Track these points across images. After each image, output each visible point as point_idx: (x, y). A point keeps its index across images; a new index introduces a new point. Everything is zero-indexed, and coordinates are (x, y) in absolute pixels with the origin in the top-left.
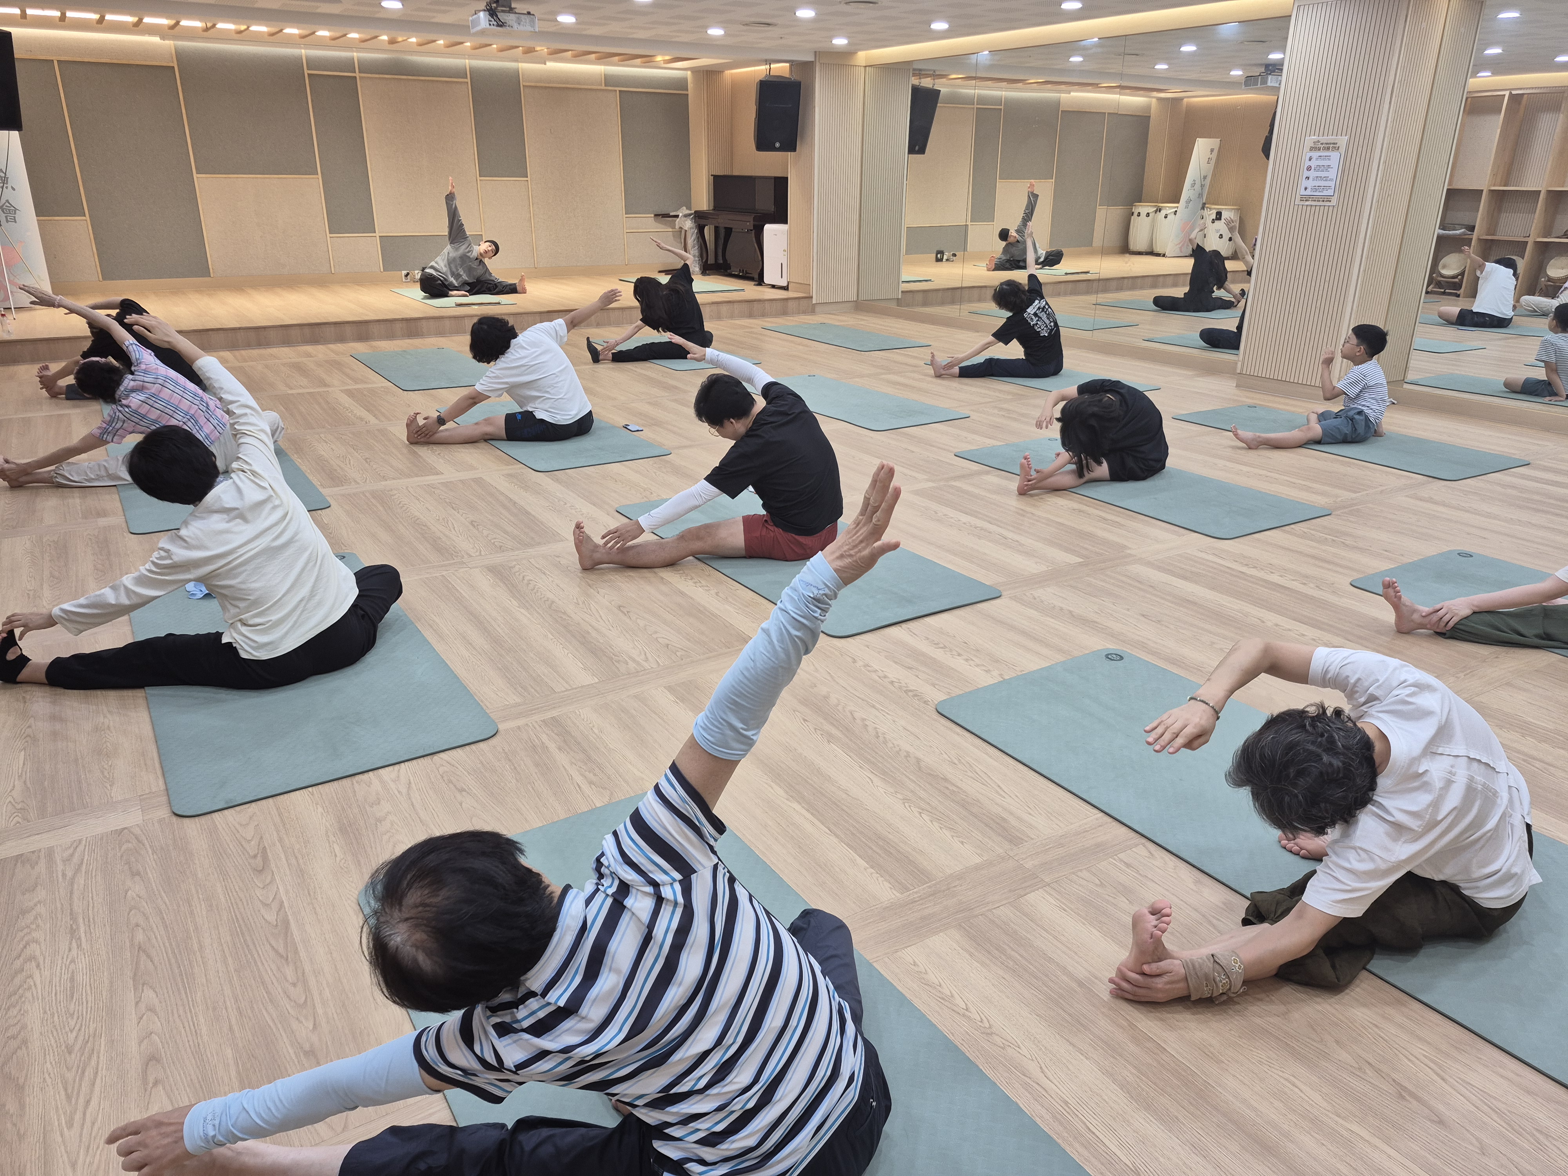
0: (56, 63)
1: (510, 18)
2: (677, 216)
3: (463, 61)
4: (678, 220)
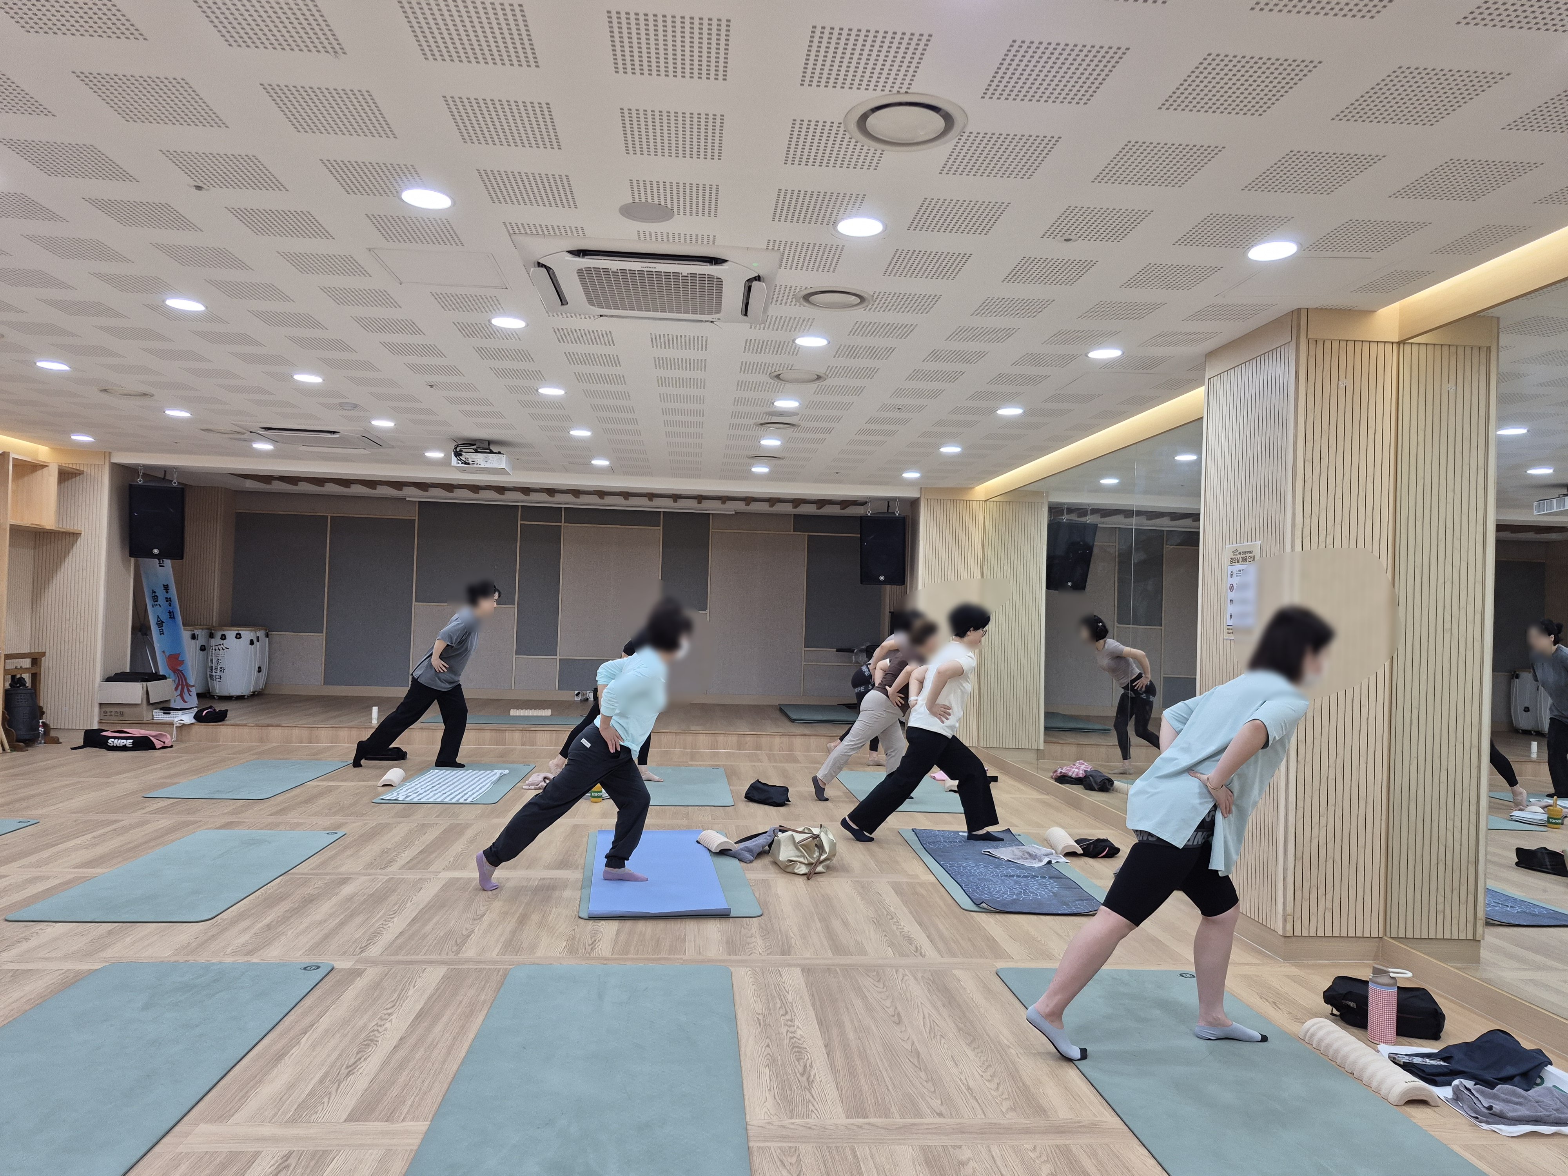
0: (329, 518)
1: (478, 458)
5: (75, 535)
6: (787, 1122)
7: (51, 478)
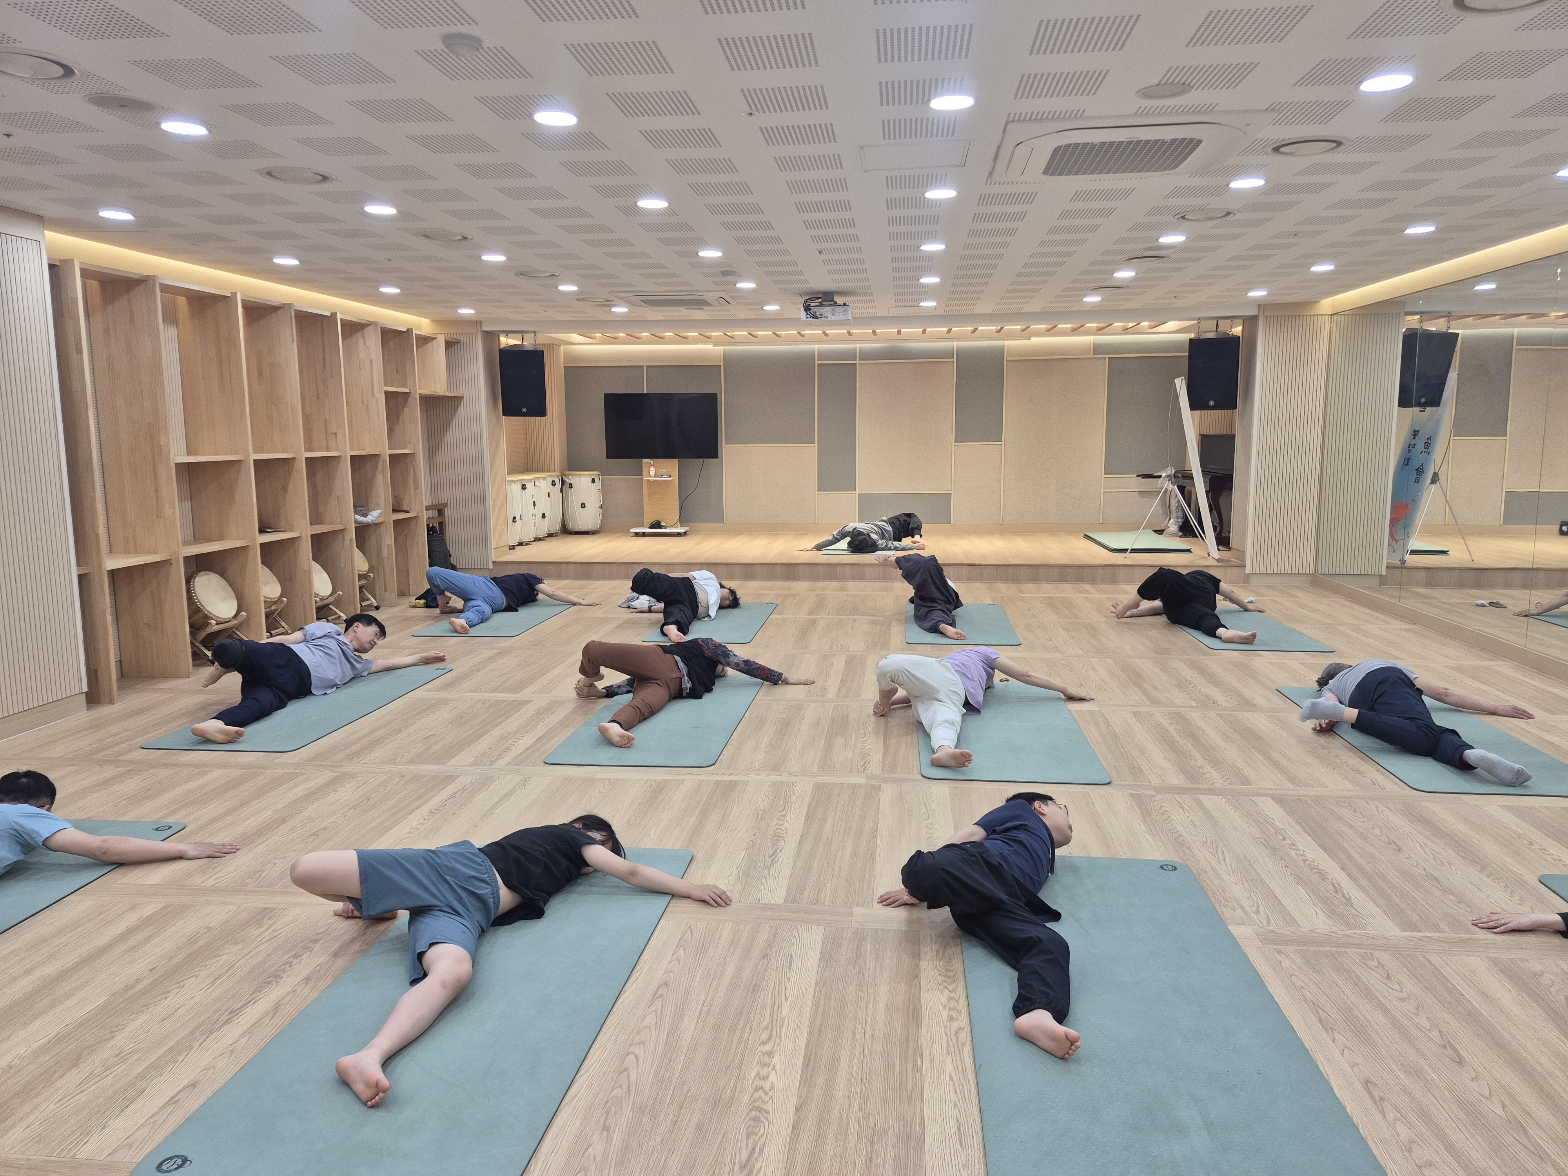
0: (645, 367)
1: (825, 310)
2: (1160, 477)
3: (951, 343)
4: (1161, 479)
5: (459, 399)
6: (1349, 932)
7: (439, 350)
